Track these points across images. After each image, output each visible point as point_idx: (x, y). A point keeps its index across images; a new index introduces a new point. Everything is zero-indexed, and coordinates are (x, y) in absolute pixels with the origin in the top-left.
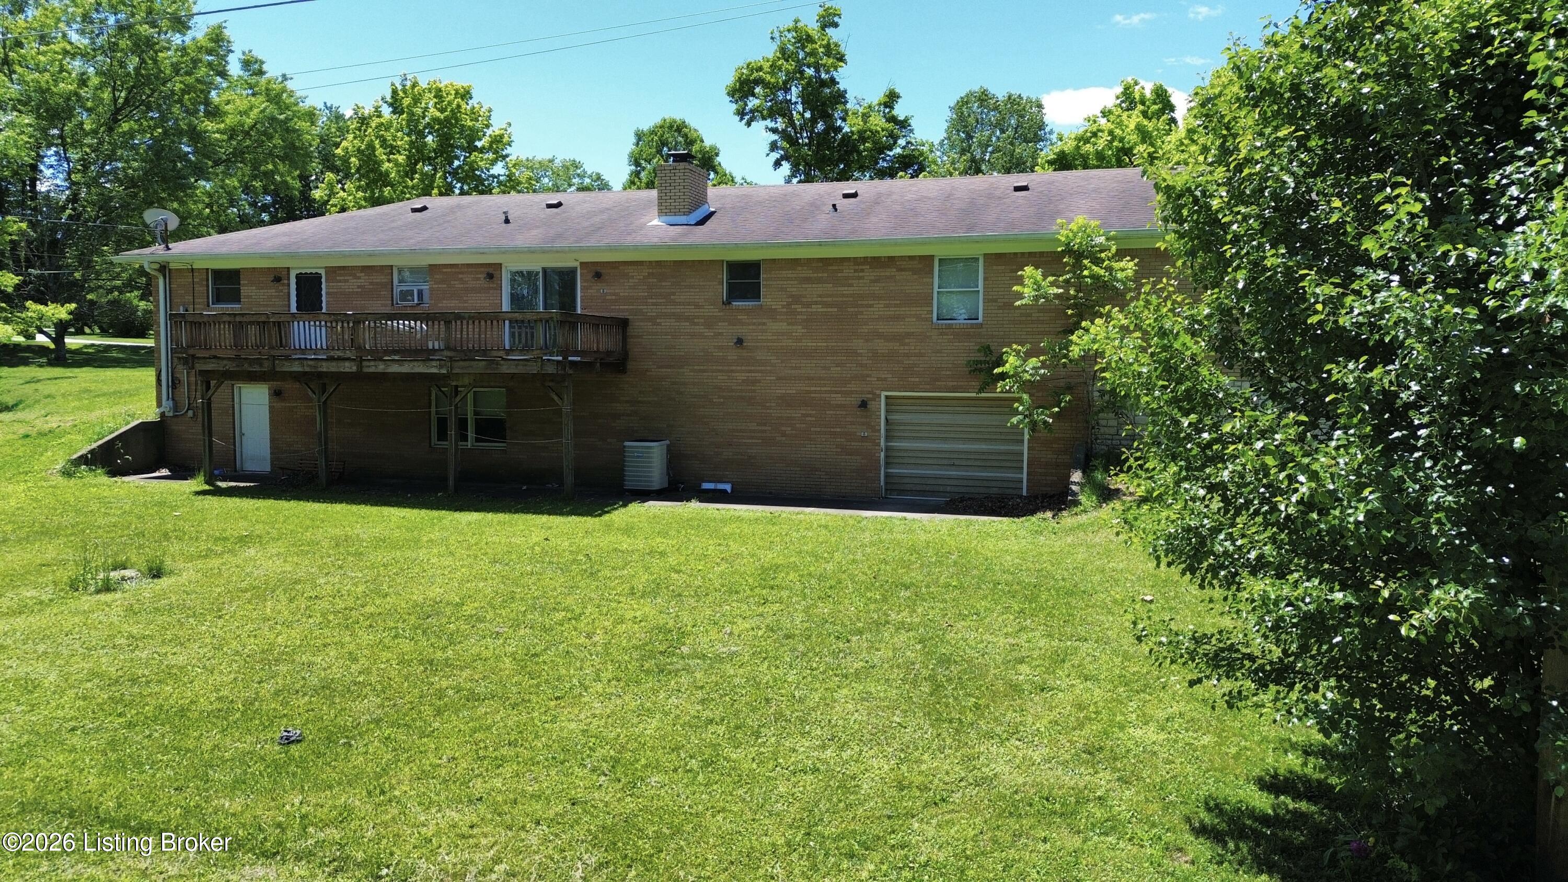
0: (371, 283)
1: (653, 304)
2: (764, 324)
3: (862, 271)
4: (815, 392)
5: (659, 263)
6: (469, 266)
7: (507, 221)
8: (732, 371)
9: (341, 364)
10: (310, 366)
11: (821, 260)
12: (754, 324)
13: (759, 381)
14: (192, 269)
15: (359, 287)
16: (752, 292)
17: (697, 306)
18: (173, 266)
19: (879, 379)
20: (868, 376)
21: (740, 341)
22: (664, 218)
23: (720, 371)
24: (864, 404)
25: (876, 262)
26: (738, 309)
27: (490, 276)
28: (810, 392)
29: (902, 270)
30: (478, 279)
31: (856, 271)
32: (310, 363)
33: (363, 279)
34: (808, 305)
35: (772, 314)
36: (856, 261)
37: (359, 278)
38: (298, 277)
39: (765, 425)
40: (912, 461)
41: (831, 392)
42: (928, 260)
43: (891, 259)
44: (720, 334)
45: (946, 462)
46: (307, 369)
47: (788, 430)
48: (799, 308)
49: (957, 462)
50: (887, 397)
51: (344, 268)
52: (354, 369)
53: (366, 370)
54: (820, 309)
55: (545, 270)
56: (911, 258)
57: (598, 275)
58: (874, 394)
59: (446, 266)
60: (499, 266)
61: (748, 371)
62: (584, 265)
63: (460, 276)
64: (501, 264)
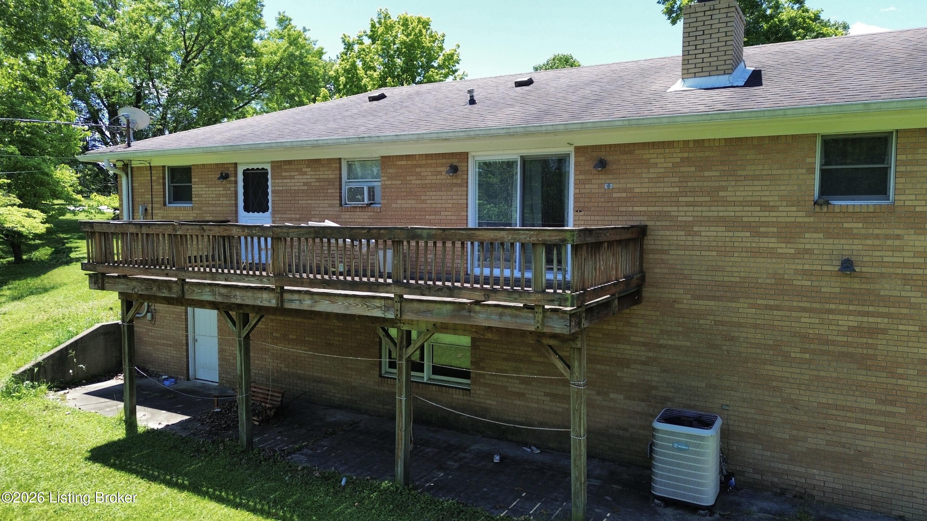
0: (318, 180)
1: (688, 204)
2: (899, 237)
5: (699, 143)
6: (427, 156)
7: (472, 102)
8: (830, 312)
9: (259, 294)
12: (877, 237)
13: (884, 331)
14: (151, 168)
15: (305, 184)
17: (765, 207)
18: (135, 164)
21: (848, 265)
22: (692, 81)
23: (804, 310)
26: (845, 213)
27: (454, 169)
30: (440, 173)
32: (223, 291)
33: (310, 176)
35: (916, 220)
37: (305, 174)
38: (246, 173)
39: (892, 403)
44: (806, 251)
51: (289, 162)
52: (273, 303)
53: (287, 306)
55: (525, 160)
57: (602, 164)
59: (401, 157)
60: (464, 156)
61: (867, 314)
62: (579, 150)
63: (418, 170)
64: (467, 153)
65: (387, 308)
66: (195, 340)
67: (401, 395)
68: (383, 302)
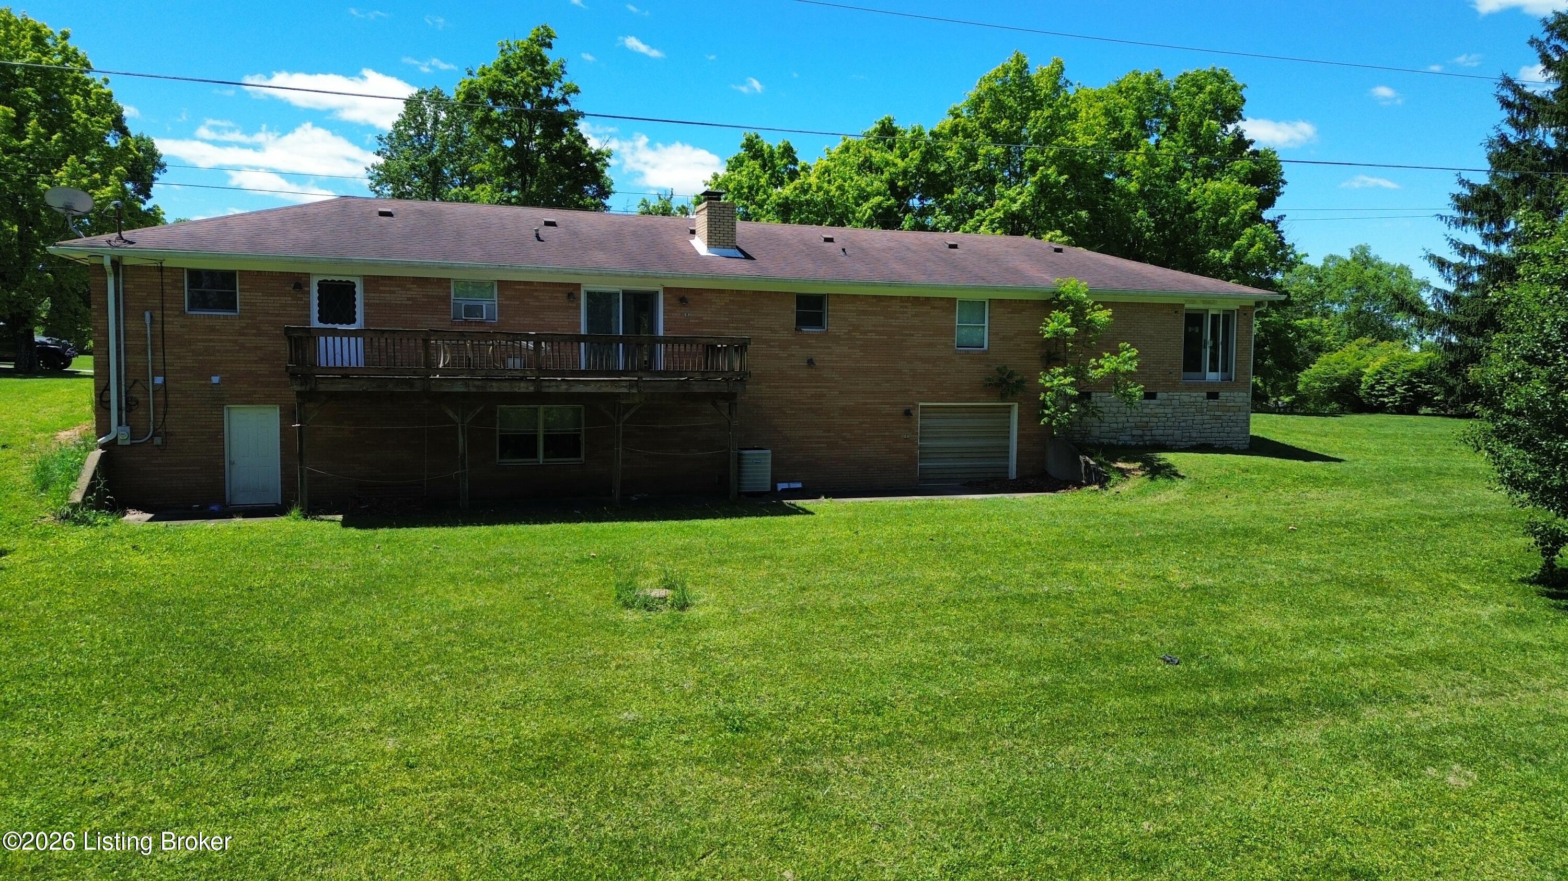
0: (426, 296)
1: (734, 328)
2: (829, 348)
3: (906, 307)
4: (871, 403)
5: (739, 293)
7: (539, 239)
8: (803, 387)
11: (875, 297)
12: (821, 347)
13: (825, 395)
14: (161, 269)
15: (409, 299)
16: (817, 321)
17: (773, 331)
18: (129, 261)
19: (918, 393)
20: (909, 390)
21: (811, 362)
22: (714, 250)
23: (791, 387)
24: (908, 413)
25: (917, 301)
26: (809, 334)
27: (570, 295)
28: (866, 404)
29: (934, 308)
30: (557, 298)
31: (901, 307)
33: (415, 292)
34: (865, 333)
35: (836, 339)
36: (903, 299)
37: (409, 289)
38: (320, 284)
39: (829, 431)
40: (935, 456)
41: (883, 403)
42: (951, 301)
43: (928, 299)
44: (793, 355)
45: (957, 455)
47: (848, 435)
48: (858, 335)
49: (965, 455)
50: (922, 407)
51: (390, 278)
54: (873, 336)
55: (626, 293)
56: (942, 299)
57: (683, 300)
58: (913, 404)
59: (519, 283)
60: (578, 286)
61: (816, 387)
62: (667, 290)
63: (535, 294)
64: (579, 284)
65: (631, 387)
66: (231, 463)
67: (618, 447)
68: (628, 382)
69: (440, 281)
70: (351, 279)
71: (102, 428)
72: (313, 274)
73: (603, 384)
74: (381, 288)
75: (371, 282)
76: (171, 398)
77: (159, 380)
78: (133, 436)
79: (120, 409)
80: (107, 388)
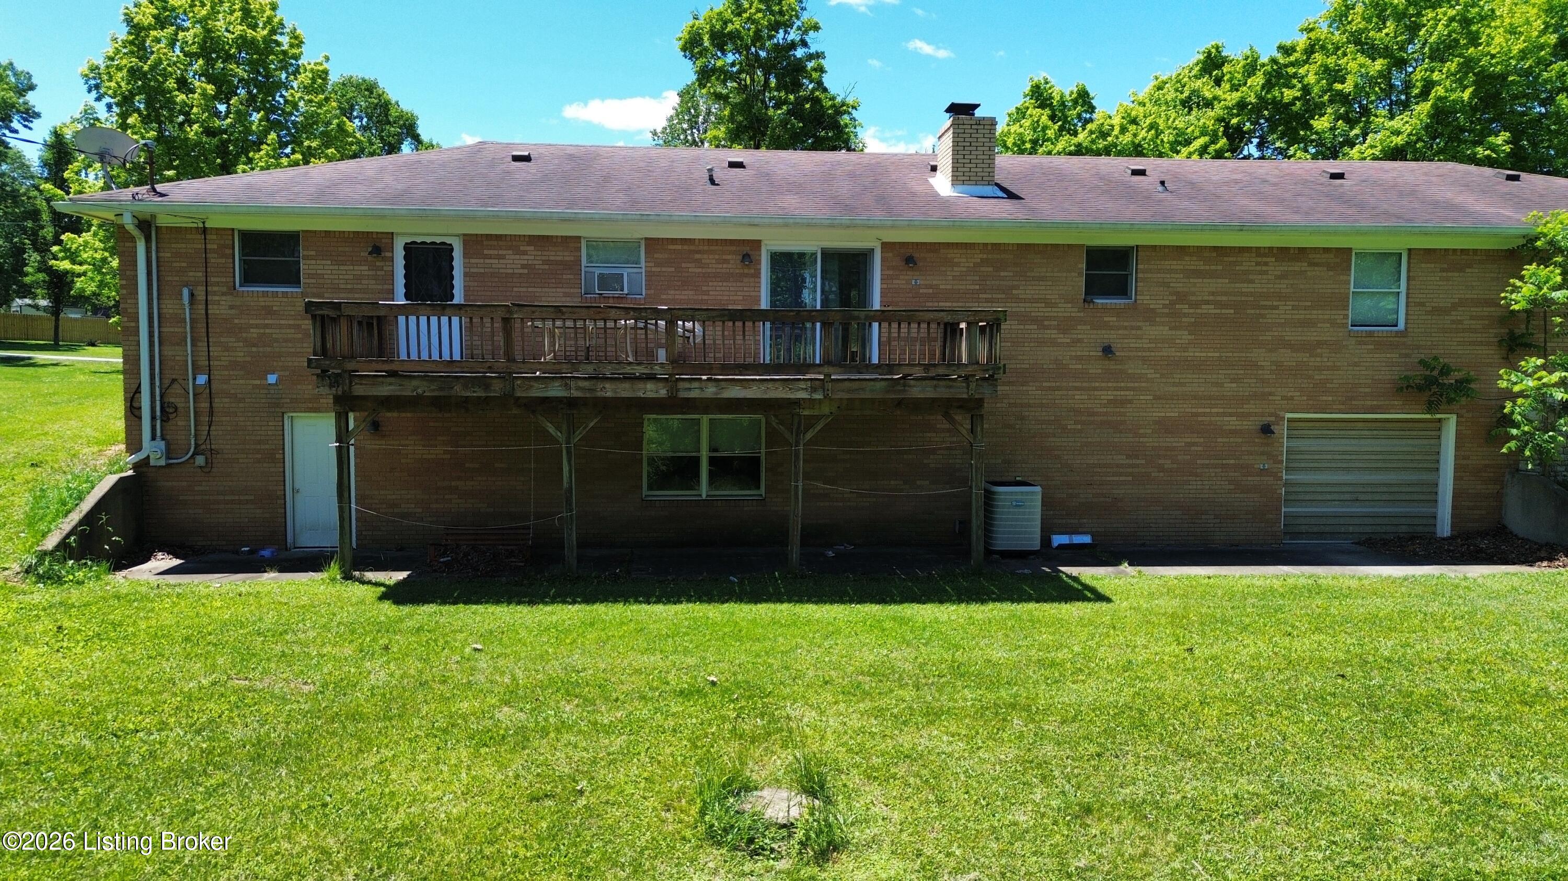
0: (545, 262)
2: (1139, 328)
3: (1266, 264)
4: (1204, 414)
5: (996, 247)
7: (712, 181)
8: (1095, 389)
9: (640, 385)
10: (578, 388)
11: (1215, 249)
12: (1125, 328)
13: (1130, 401)
14: (205, 230)
15: (523, 267)
16: (1121, 288)
17: (1049, 304)
18: (163, 221)
19: (1284, 398)
20: (1270, 394)
21: (1107, 350)
22: (961, 188)
23: (1076, 388)
24: (1266, 430)
25: (1283, 253)
26: (1105, 308)
27: (745, 258)
28: (1197, 415)
29: (1317, 265)
30: (726, 261)
31: (1258, 264)
32: (582, 384)
33: (532, 256)
34: (1196, 305)
35: (1150, 315)
36: (1258, 251)
37: (525, 253)
38: (408, 248)
39: (1137, 457)
40: (1308, 497)
41: (1224, 414)
42: (1344, 253)
43: (1302, 250)
44: (1080, 341)
45: (1347, 497)
46: (576, 394)
47: (1167, 463)
48: (1185, 309)
49: (1362, 497)
50: (1290, 420)
52: (663, 393)
53: (683, 395)
54: (1210, 309)
55: (823, 252)
56: (1326, 250)
57: (910, 261)
58: (1277, 416)
59: (674, 241)
60: (756, 244)
61: (1116, 389)
62: (886, 246)
63: (698, 256)
64: (759, 242)
65: (814, 390)
66: (295, 491)
67: (797, 481)
68: (809, 383)
69: (566, 240)
70: (448, 240)
71: (133, 444)
72: (398, 234)
73: (770, 385)
74: (486, 252)
75: (474, 243)
76: (217, 403)
77: (202, 379)
78: (169, 453)
79: (153, 418)
80: (138, 391)
